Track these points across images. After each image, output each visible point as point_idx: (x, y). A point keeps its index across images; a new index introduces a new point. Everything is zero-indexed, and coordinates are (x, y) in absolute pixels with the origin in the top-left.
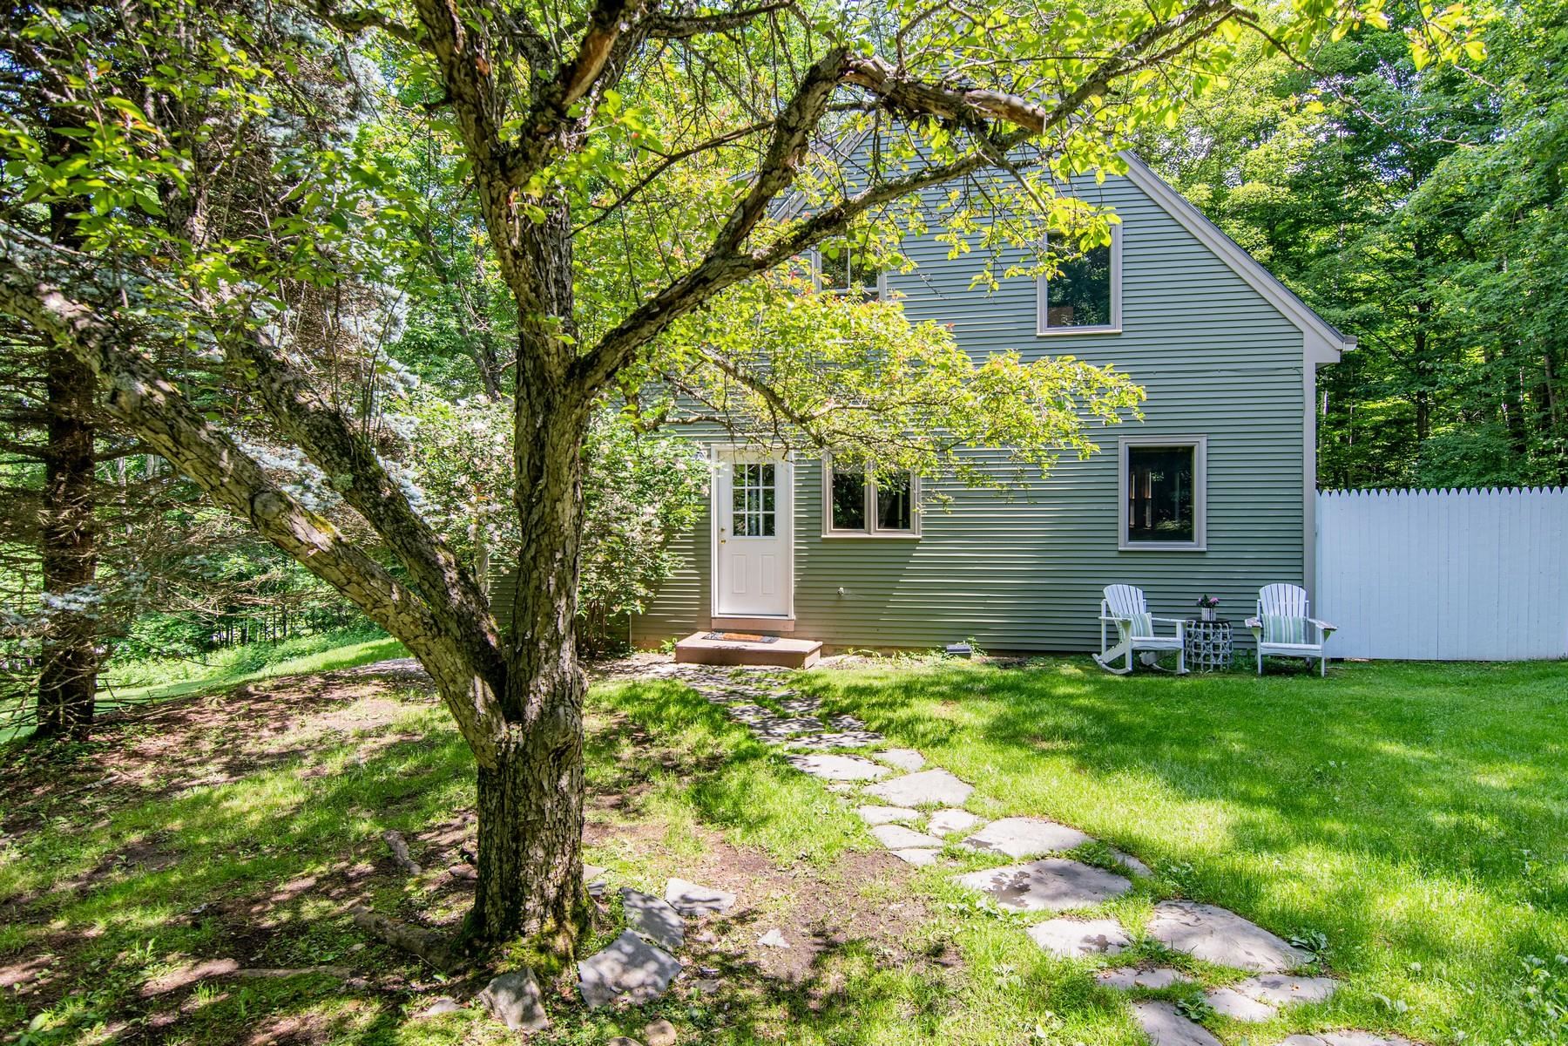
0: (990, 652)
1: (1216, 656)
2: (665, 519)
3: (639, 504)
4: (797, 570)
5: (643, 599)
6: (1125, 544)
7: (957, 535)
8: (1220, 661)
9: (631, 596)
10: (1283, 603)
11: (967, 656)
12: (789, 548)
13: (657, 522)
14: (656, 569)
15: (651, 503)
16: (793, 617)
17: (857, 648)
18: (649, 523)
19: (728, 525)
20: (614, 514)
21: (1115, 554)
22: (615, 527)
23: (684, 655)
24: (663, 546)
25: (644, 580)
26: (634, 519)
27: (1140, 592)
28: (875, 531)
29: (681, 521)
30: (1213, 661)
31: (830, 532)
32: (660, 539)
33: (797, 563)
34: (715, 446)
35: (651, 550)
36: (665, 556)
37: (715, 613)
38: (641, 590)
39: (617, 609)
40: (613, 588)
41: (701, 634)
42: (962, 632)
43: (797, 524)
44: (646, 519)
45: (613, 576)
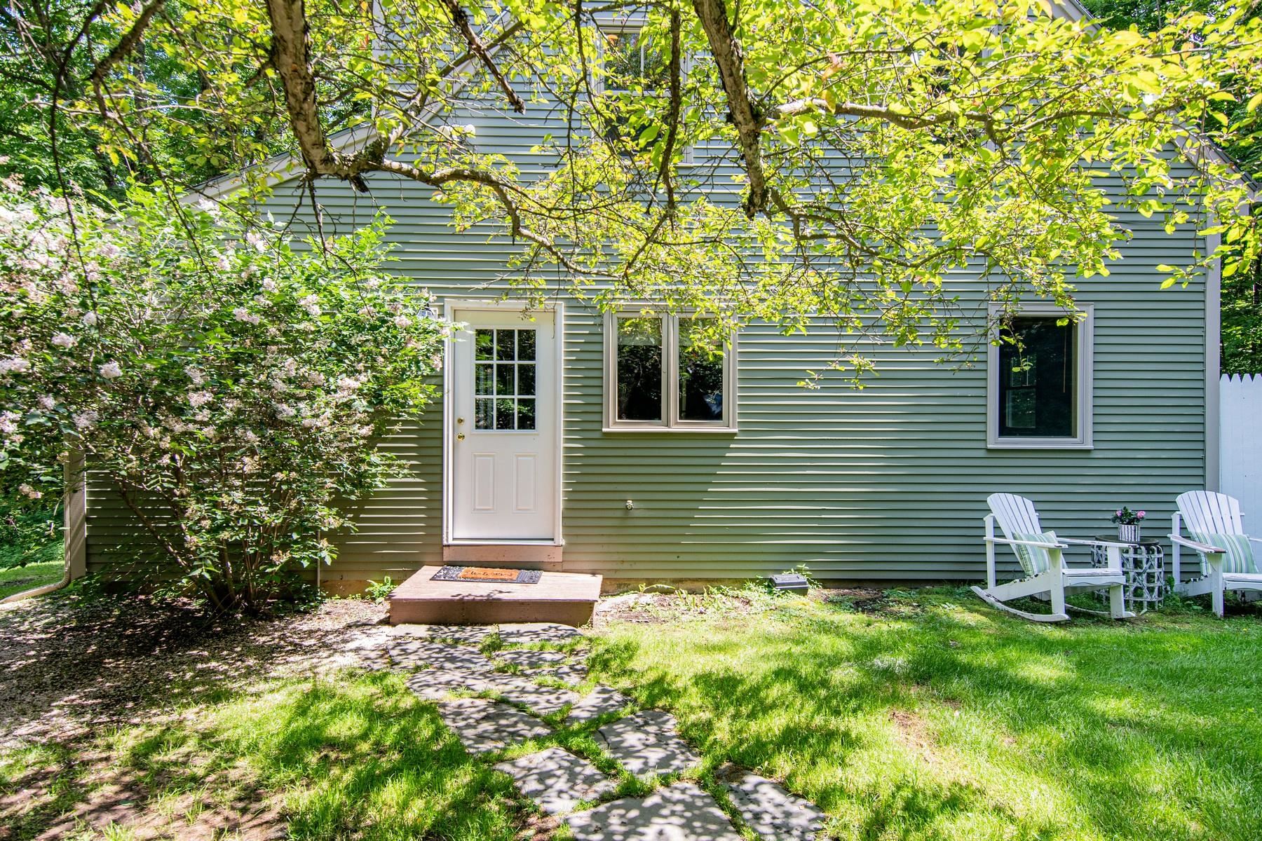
0: (826, 583)
1: (1151, 590)
2: (375, 398)
3: (330, 373)
4: (567, 476)
5: (331, 535)
6: (994, 441)
7: (782, 428)
8: (1155, 597)
9: (310, 532)
10: (1208, 517)
11: (803, 592)
12: (555, 447)
13: (361, 404)
14: (359, 481)
15: (353, 373)
16: (561, 541)
17: (649, 582)
18: (348, 405)
19: (469, 414)
20: (280, 386)
21: (982, 454)
22: (287, 411)
23: (402, 613)
24: (371, 441)
25: (339, 502)
26: (322, 398)
27: (1029, 503)
28: (673, 423)
29: (401, 404)
30: (1147, 597)
31: (615, 425)
32: (366, 431)
33: (567, 467)
34: (450, 303)
35: (352, 450)
36: (375, 458)
37: (449, 539)
38: (330, 520)
39: (280, 559)
40: (274, 520)
41: (427, 571)
42: (791, 557)
43: (568, 413)
44: (341, 397)
45: (277, 499)
